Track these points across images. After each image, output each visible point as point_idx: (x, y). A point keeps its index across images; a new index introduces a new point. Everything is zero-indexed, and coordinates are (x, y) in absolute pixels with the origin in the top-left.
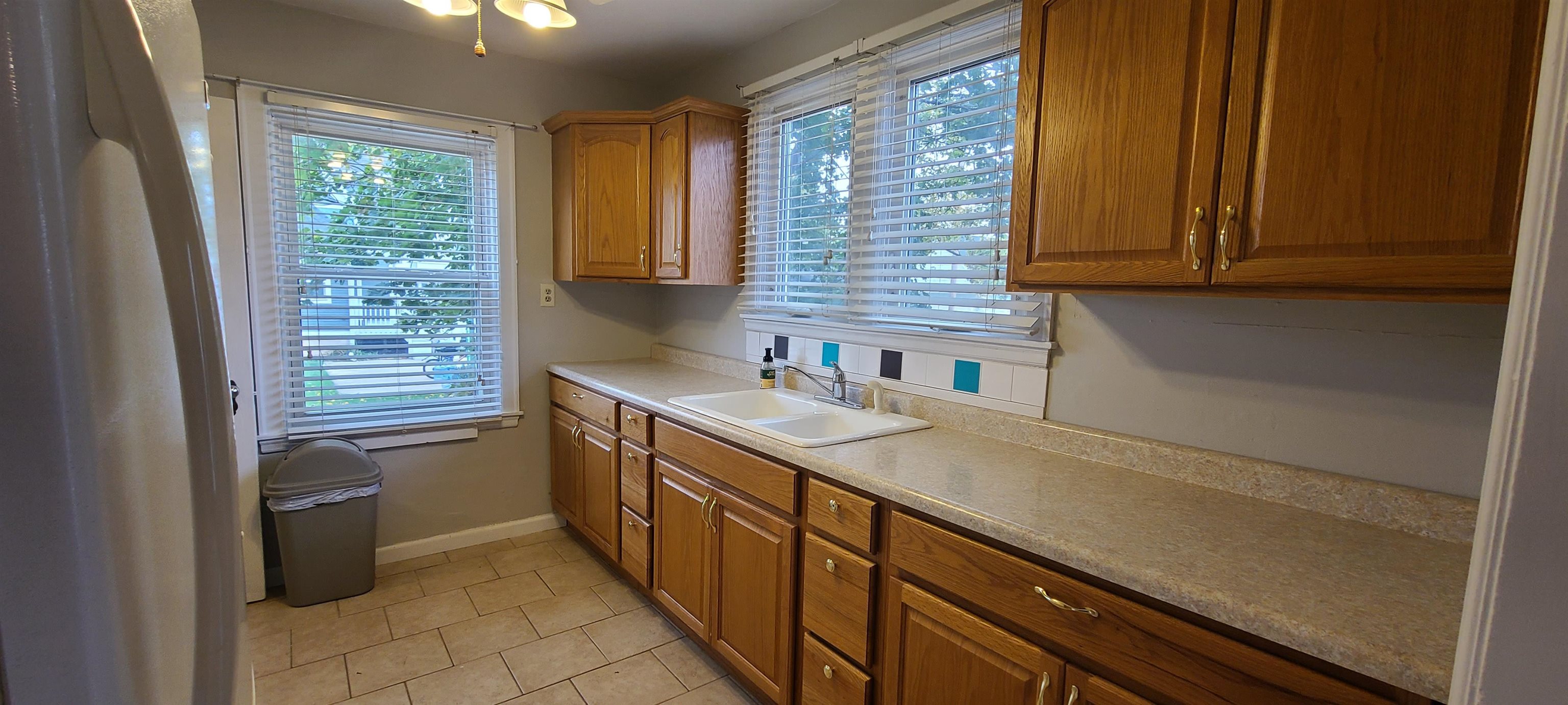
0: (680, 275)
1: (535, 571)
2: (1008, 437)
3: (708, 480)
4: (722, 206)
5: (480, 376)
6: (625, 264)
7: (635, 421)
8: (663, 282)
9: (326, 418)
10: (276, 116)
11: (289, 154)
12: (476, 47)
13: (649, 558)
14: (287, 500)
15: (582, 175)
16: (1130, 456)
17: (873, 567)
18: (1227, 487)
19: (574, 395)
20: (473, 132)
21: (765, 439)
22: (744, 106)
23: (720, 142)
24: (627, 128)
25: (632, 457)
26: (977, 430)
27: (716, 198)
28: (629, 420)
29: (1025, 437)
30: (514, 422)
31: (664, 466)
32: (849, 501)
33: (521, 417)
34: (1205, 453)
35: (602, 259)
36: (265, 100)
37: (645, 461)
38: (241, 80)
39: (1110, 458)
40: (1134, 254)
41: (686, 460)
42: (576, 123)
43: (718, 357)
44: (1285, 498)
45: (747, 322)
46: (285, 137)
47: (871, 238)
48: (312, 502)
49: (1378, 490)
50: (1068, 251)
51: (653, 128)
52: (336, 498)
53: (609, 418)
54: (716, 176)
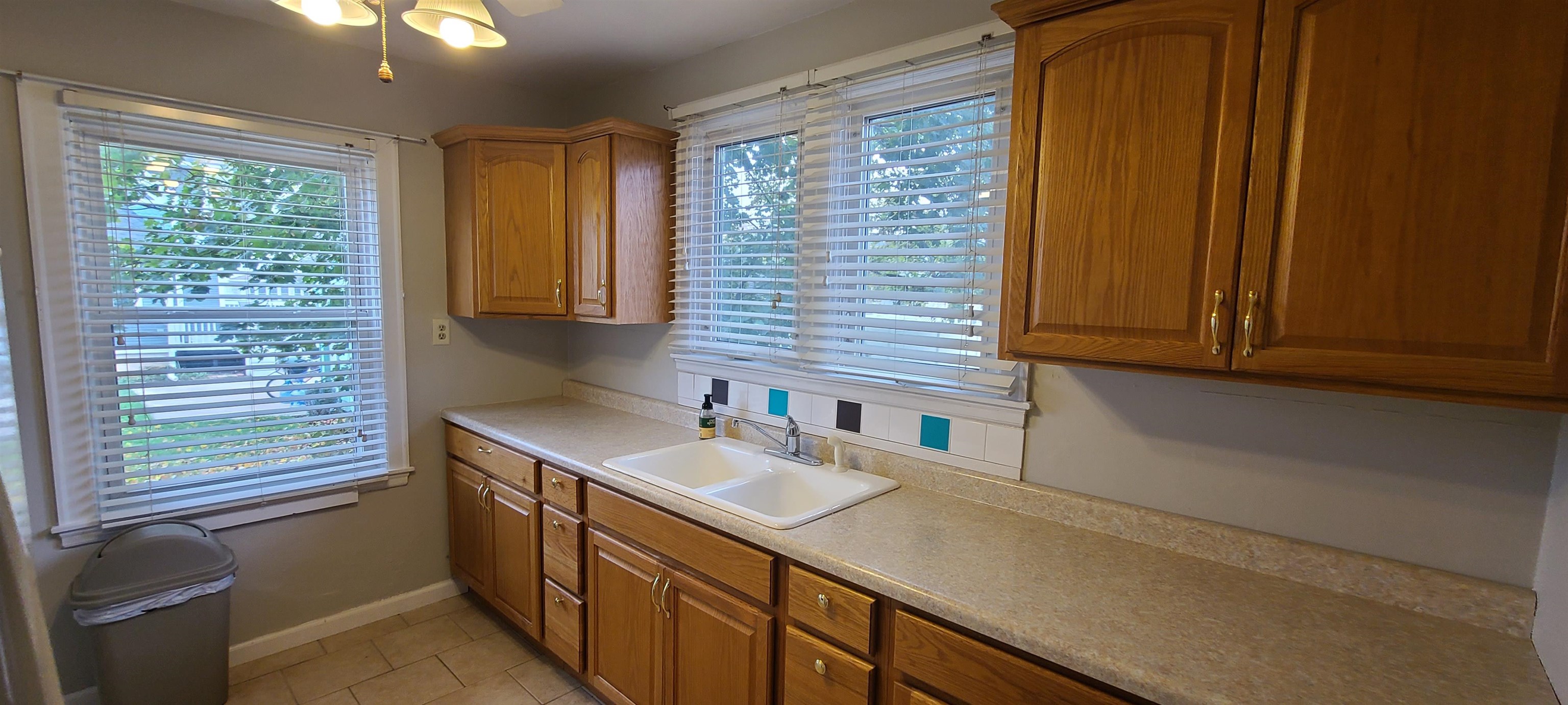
0: (604, 314)
1: (436, 656)
2: (983, 499)
3: (657, 557)
4: (650, 236)
5: (360, 431)
6: (537, 299)
7: (562, 485)
8: (582, 319)
9: (156, 496)
10: (76, 121)
11: (95, 167)
12: (380, 70)
13: (581, 639)
14: (103, 611)
15: (484, 198)
16: (1116, 523)
17: (873, 670)
18: (1219, 557)
19: (480, 450)
20: (347, 145)
21: (732, 518)
22: (672, 128)
23: (647, 167)
24: (537, 147)
25: (559, 525)
26: (949, 490)
27: (644, 228)
28: (554, 484)
29: (1002, 499)
30: (404, 480)
31: (601, 538)
32: (841, 596)
33: (411, 473)
34: (1195, 522)
35: (510, 294)
36: (59, 100)
37: (575, 531)
38: (24, 74)
39: (1095, 525)
40: (1144, 332)
41: (628, 533)
42: (475, 139)
43: (644, 398)
44: (1279, 571)
45: (678, 362)
46: (90, 147)
47: (827, 283)
48: (140, 608)
49: (1374, 565)
50: (1071, 323)
51: (568, 149)
52: (173, 600)
53: (527, 478)
54: (644, 205)
